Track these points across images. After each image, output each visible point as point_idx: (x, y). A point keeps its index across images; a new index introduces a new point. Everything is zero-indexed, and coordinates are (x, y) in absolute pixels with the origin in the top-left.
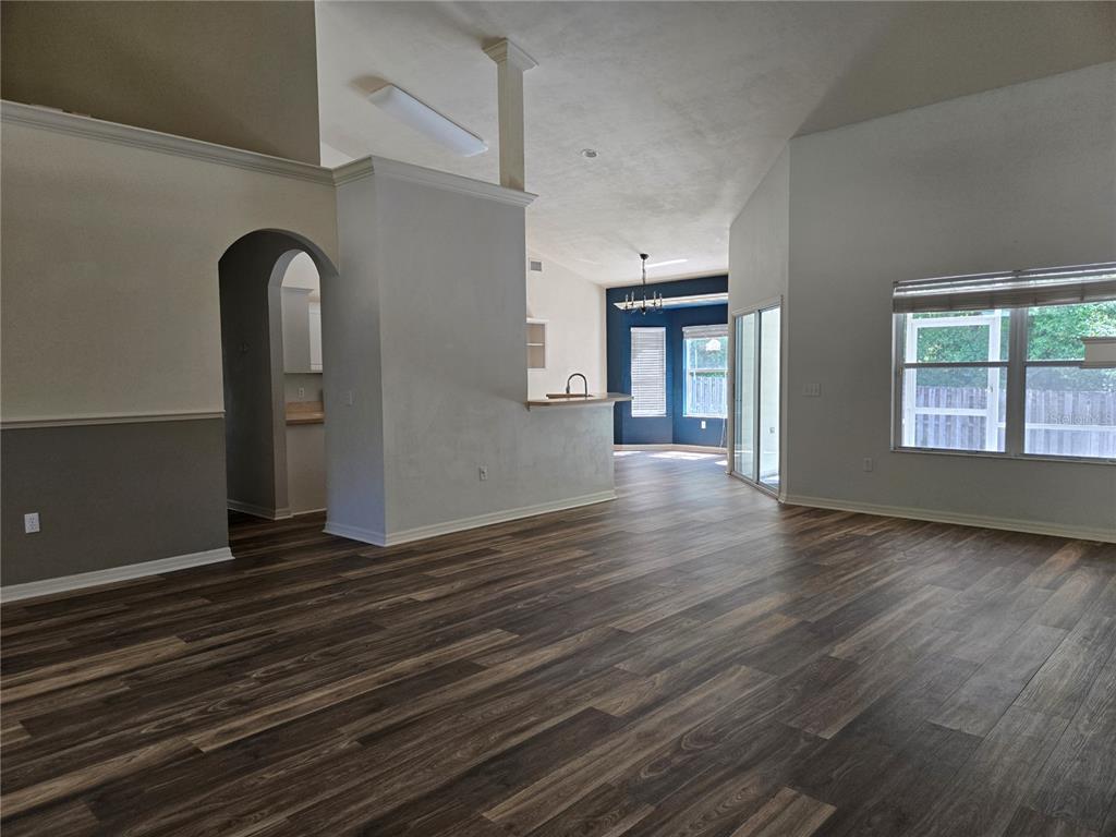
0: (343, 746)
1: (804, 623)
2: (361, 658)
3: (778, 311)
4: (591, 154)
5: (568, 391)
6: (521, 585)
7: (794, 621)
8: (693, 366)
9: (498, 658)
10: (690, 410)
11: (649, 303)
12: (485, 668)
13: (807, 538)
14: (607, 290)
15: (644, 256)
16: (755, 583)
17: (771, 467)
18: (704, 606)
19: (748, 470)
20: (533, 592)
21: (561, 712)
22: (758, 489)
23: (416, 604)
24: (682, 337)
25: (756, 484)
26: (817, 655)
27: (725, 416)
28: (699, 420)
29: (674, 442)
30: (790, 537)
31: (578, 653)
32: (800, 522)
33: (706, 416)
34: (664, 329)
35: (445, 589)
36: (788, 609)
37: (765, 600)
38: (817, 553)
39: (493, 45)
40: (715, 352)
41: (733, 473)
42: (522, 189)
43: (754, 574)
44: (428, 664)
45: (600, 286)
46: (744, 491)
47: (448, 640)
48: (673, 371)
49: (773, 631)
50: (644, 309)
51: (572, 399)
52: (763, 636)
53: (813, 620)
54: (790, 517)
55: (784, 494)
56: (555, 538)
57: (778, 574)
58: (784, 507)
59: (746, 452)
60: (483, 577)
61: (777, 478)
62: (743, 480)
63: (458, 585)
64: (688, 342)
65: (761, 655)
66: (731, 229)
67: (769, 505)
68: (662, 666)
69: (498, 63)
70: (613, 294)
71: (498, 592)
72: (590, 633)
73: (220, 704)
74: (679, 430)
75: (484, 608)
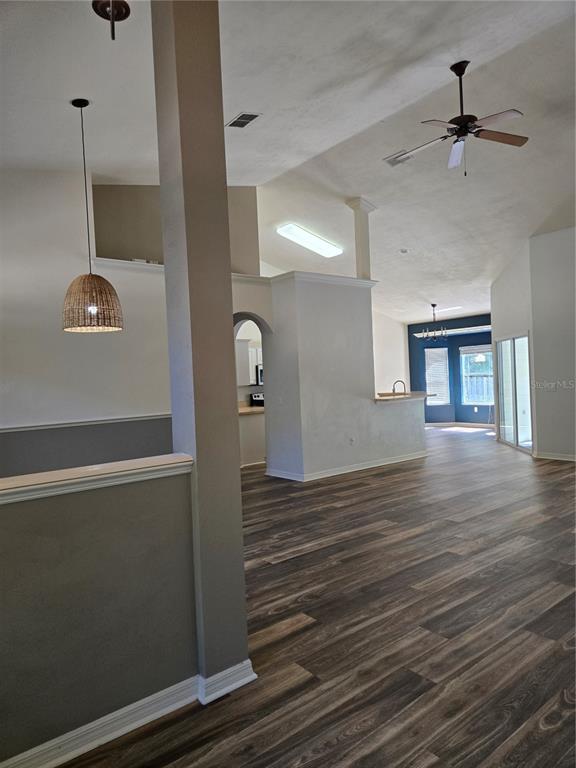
0: (334, 563)
1: (555, 518)
2: (323, 531)
3: (526, 339)
4: (404, 251)
5: (394, 390)
6: (389, 501)
7: (549, 518)
8: (467, 372)
9: (391, 532)
10: (466, 401)
11: (438, 333)
12: (386, 536)
13: (553, 476)
14: (409, 326)
15: (434, 306)
16: (524, 500)
17: (526, 437)
18: (497, 510)
19: (510, 437)
20: (396, 504)
21: (432, 554)
22: (517, 450)
23: (336, 509)
24: (459, 354)
25: (516, 447)
26: (564, 532)
27: (492, 403)
28: (473, 407)
29: (456, 421)
30: (541, 476)
31: (432, 531)
32: (547, 468)
33: (476, 404)
34: (446, 349)
35: (348, 502)
36: (544, 512)
37: (531, 508)
38: (560, 484)
39: (352, 201)
40: (481, 363)
41: (499, 439)
42: (369, 279)
43: (523, 495)
44: (357, 534)
45: (404, 324)
46: (509, 450)
47: (361, 525)
48: (454, 375)
49: (538, 522)
50: (435, 338)
51: (397, 397)
52: (533, 524)
53: (561, 517)
54: (540, 466)
55: (536, 452)
56: (399, 477)
57: (536, 496)
58: (537, 460)
59: (509, 427)
60: (367, 497)
61: (530, 443)
62: (507, 444)
63: (355, 500)
64: (463, 357)
65: (533, 532)
66: (492, 287)
67: (526, 459)
68: (480, 536)
69: (355, 211)
70: (412, 328)
71: (377, 504)
72: (436, 522)
73: (267, 547)
74: (459, 413)
75: (374, 511)
